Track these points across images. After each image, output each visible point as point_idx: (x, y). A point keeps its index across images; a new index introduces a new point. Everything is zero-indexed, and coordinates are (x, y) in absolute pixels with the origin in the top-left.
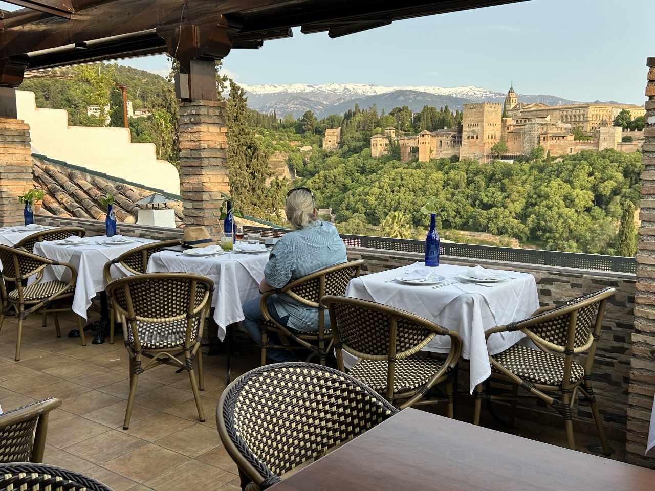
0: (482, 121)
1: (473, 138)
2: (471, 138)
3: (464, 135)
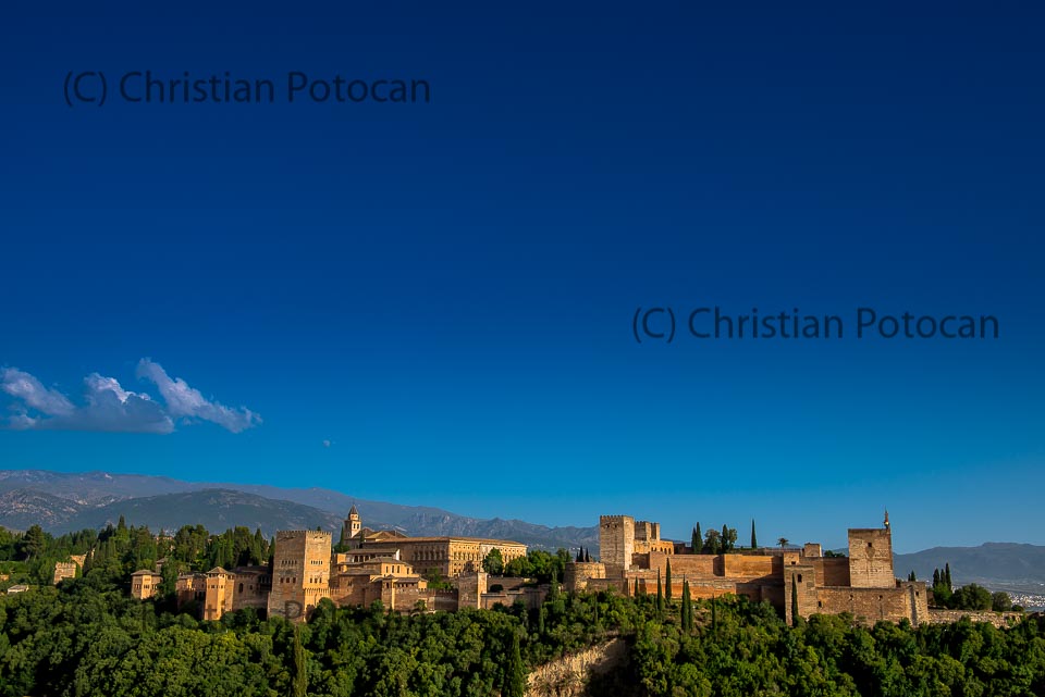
0: (303, 557)
1: (288, 581)
2: (285, 581)
3: (276, 576)
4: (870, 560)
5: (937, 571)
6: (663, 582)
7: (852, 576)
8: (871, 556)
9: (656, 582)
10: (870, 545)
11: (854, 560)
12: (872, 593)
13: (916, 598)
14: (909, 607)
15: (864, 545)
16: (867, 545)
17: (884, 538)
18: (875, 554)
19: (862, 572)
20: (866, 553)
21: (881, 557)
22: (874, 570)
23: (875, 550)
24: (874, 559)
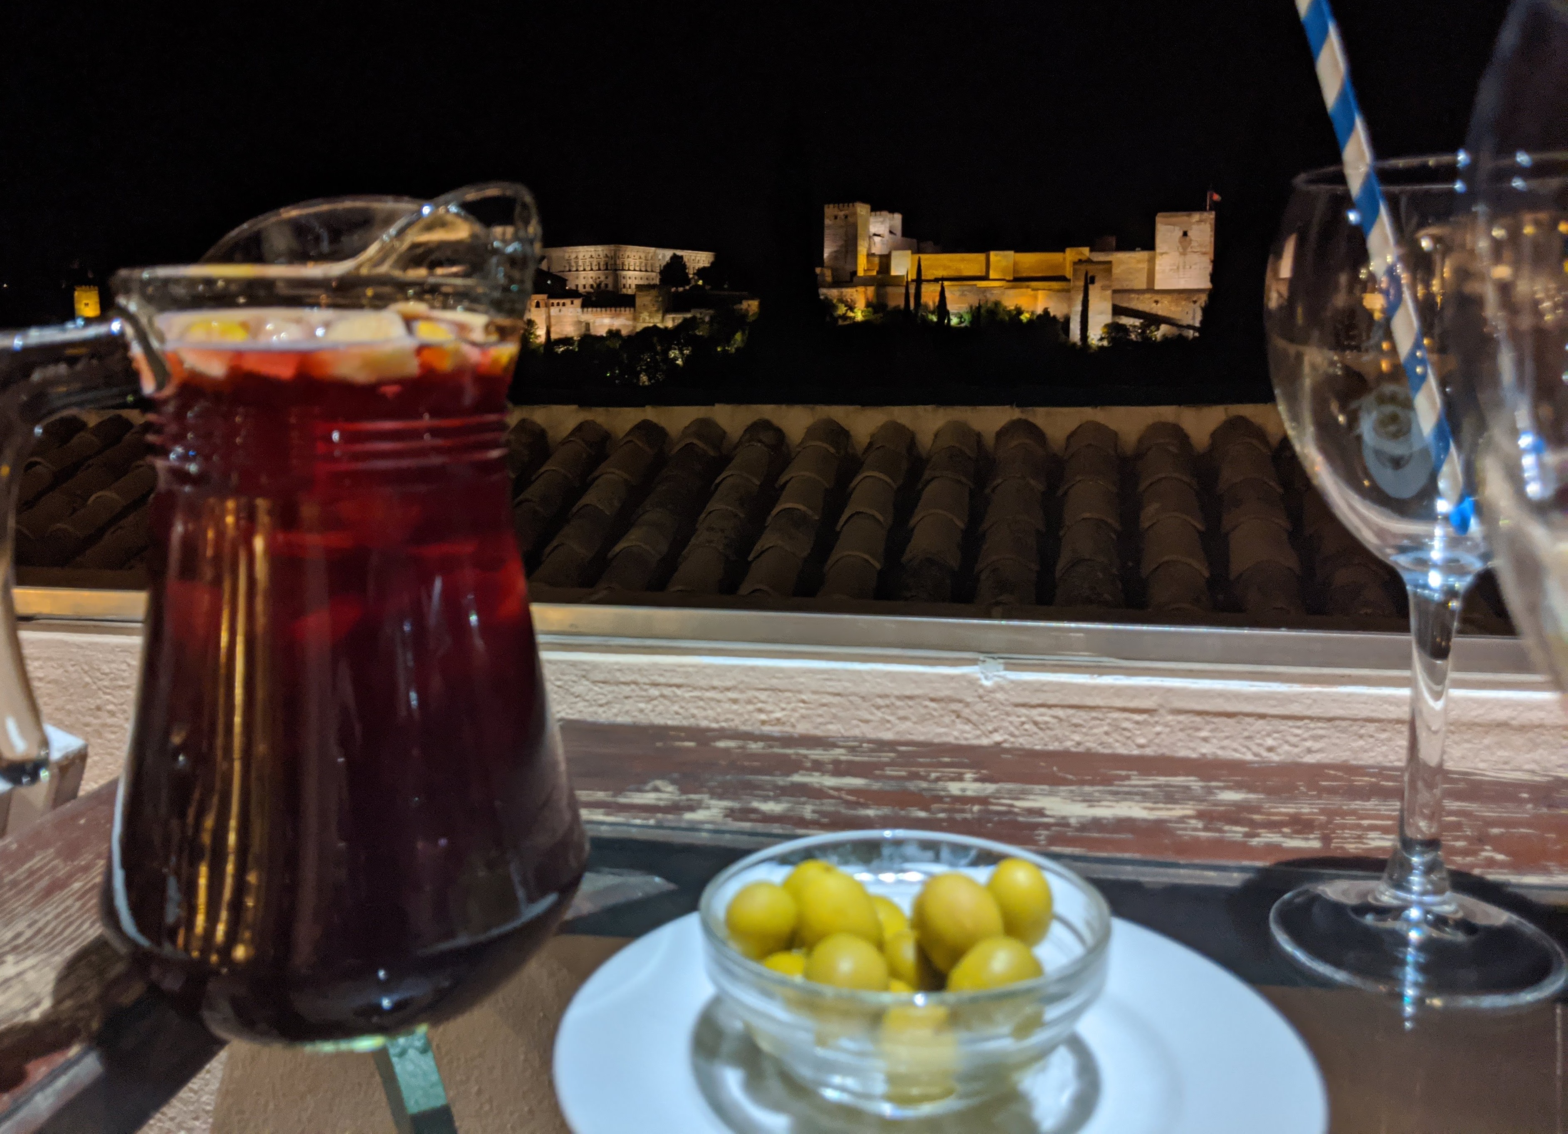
4: (1184, 254)
6: (912, 291)
7: (1157, 276)
8: (1185, 249)
9: (903, 290)
10: (1185, 234)
11: (1162, 254)
12: (1183, 296)
15: (1178, 234)
16: (1181, 233)
17: (1205, 223)
18: (1192, 245)
19: (1171, 270)
20: (1179, 245)
21: (1198, 250)
22: (1188, 267)
23: (1191, 240)
24: (1190, 252)
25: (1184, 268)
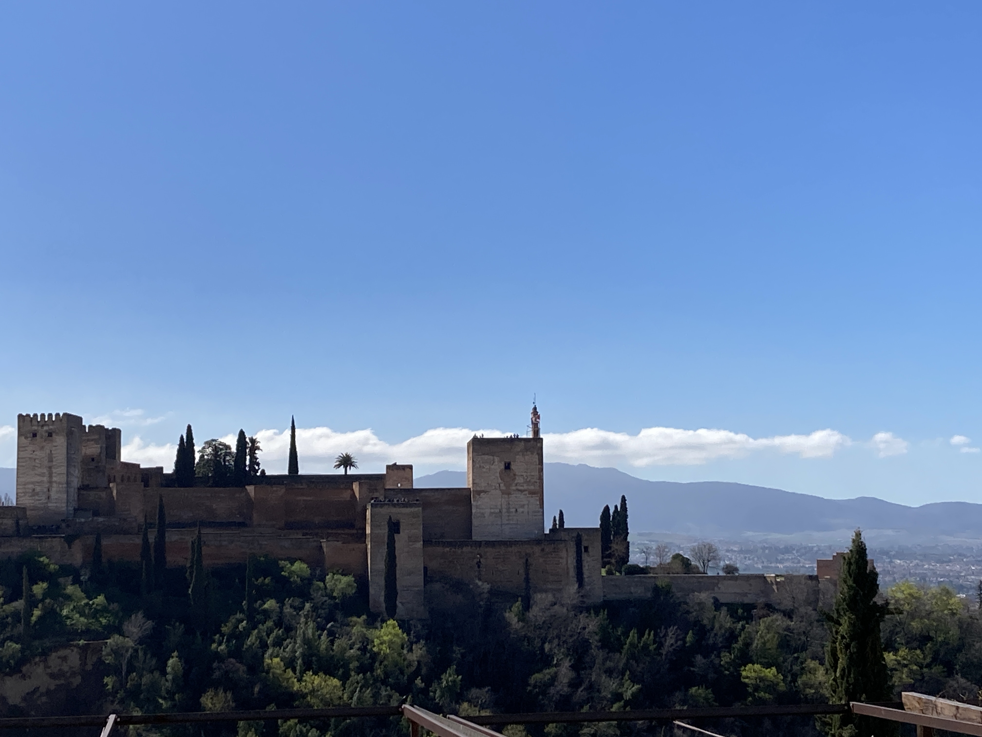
4: (507, 493)
5: (607, 509)
6: (152, 539)
7: (475, 522)
8: (508, 486)
10: (508, 466)
11: (479, 493)
12: (514, 549)
13: (584, 556)
14: (572, 572)
15: (499, 466)
16: (503, 467)
17: (532, 454)
18: (516, 482)
19: (491, 513)
20: (500, 481)
21: (525, 487)
22: (514, 510)
23: (515, 475)
24: (514, 490)
25: (508, 512)
